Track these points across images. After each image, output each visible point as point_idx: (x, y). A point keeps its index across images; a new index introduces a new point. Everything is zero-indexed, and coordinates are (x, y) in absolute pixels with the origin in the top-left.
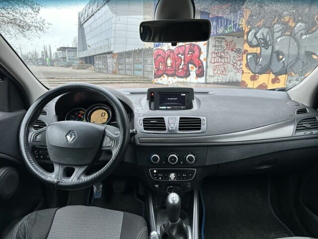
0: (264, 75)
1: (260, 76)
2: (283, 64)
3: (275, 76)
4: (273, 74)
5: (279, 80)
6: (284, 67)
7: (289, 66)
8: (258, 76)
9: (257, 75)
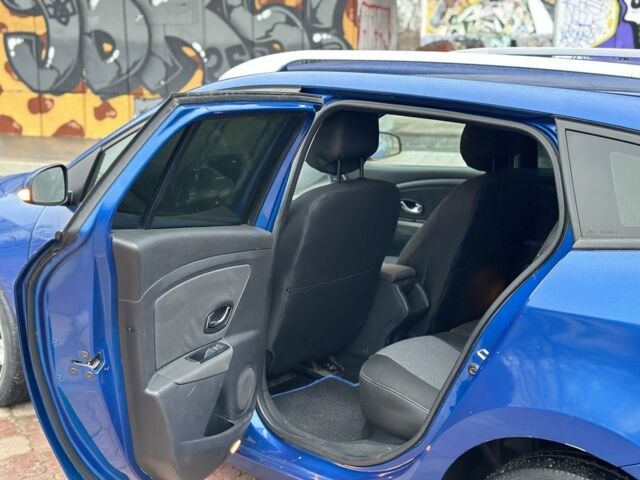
0: (68, 96)
1: (55, 98)
2: (116, 68)
3: (102, 99)
4: (96, 93)
5: (113, 109)
6: (119, 74)
7: (132, 73)
8: (52, 101)
9: (48, 96)
